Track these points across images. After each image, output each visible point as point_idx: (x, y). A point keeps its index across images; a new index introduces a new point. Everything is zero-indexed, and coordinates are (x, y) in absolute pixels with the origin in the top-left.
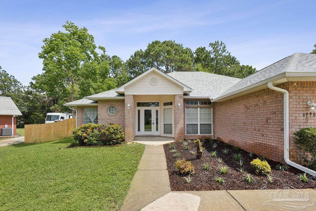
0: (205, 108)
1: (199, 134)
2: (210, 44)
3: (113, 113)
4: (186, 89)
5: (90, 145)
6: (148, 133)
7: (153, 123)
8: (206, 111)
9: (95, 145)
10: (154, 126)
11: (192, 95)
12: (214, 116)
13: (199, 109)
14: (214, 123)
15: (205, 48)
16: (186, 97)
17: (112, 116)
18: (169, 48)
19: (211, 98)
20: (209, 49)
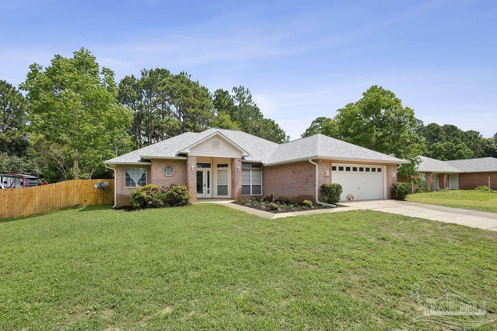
0: (256, 170)
1: (251, 194)
2: (235, 89)
3: (168, 174)
4: (245, 154)
5: (155, 206)
6: (199, 195)
7: (205, 185)
8: (256, 173)
9: (160, 206)
10: (205, 189)
11: (247, 159)
12: (263, 178)
13: (251, 171)
14: (263, 185)
15: (227, 92)
16: (243, 161)
17: (169, 177)
18: (185, 87)
19: (263, 162)
20: (232, 94)
